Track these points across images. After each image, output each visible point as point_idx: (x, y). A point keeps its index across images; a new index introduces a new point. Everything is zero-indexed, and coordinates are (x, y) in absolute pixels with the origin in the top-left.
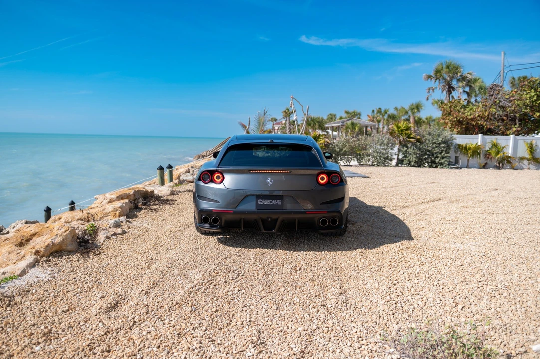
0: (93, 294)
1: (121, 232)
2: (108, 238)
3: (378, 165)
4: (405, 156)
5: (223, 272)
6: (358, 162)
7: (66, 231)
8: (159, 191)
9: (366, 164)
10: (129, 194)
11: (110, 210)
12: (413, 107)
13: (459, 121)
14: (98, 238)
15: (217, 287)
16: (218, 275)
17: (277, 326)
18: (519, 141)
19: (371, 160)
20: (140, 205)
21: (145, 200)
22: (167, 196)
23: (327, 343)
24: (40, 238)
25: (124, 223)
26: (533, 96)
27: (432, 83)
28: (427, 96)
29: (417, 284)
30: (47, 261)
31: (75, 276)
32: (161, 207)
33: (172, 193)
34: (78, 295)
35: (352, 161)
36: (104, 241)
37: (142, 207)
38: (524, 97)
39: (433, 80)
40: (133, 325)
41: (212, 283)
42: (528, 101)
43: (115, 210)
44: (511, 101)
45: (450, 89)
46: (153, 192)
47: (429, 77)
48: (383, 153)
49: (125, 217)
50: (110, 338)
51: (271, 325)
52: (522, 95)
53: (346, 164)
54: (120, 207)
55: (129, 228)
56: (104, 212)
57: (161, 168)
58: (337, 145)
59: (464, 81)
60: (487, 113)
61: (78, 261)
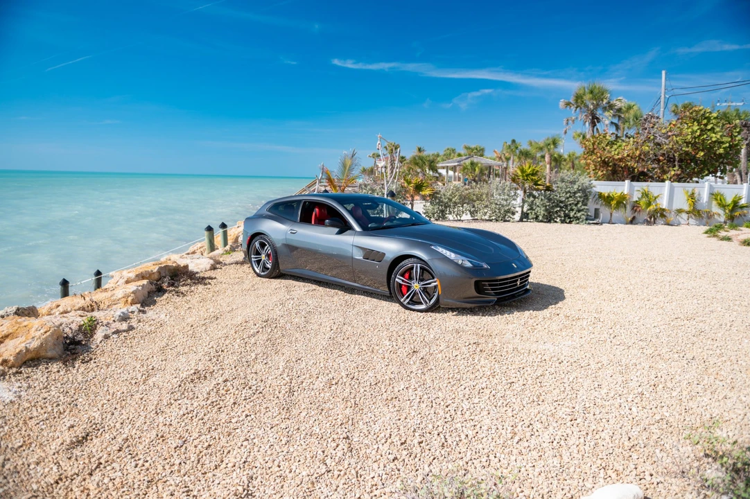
0: (61, 422)
1: (126, 328)
2: (107, 337)
3: (497, 220)
4: (532, 209)
5: (235, 388)
6: (472, 216)
7: (46, 332)
8: (197, 265)
9: (481, 219)
10: (152, 271)
11: (120, 296)
12: (548, 142)
13: (604, 162)
14: (95, 337)
15: (222, 410)
16: (228, 393)
17: (277, 469)
18: (676, 188)
19: (488, 214)
20: (165, 286)
21: (173, 279)
22: (206, 271)
23: (331, 493)
24: (13, 341)
25: (136, 313)
26: (696, 132)
27: (571, 112)
28: (565, 129)
29: (475, 405)
30: (17, 372)
31: (46, 395)
32: (193, 288)
33: (213, 268)
34: (41, 423)
35: (464, 215)
36: (101, 342)
37: (168, 289)
38: (685, 131)
39: (573, 108)
40: (95, 469)
41: (216, 405)
42: (689, 137)
43: (126, 296)
44: (669, 136)
45: (595, 120)
46: (187, 267)
47: (568, 104)
48: (503, 206)
49: (139, 306)
50: (60, 489)
51: (269, 468)
52: (682, 129)
53: (456, 219)
54: (133, 292)
55: (140, 322)
56: (112, 298)
57: (210, 229)
58: (444, 195)
59: (612, 110)
60: (638, 152)
61: (58, 371)
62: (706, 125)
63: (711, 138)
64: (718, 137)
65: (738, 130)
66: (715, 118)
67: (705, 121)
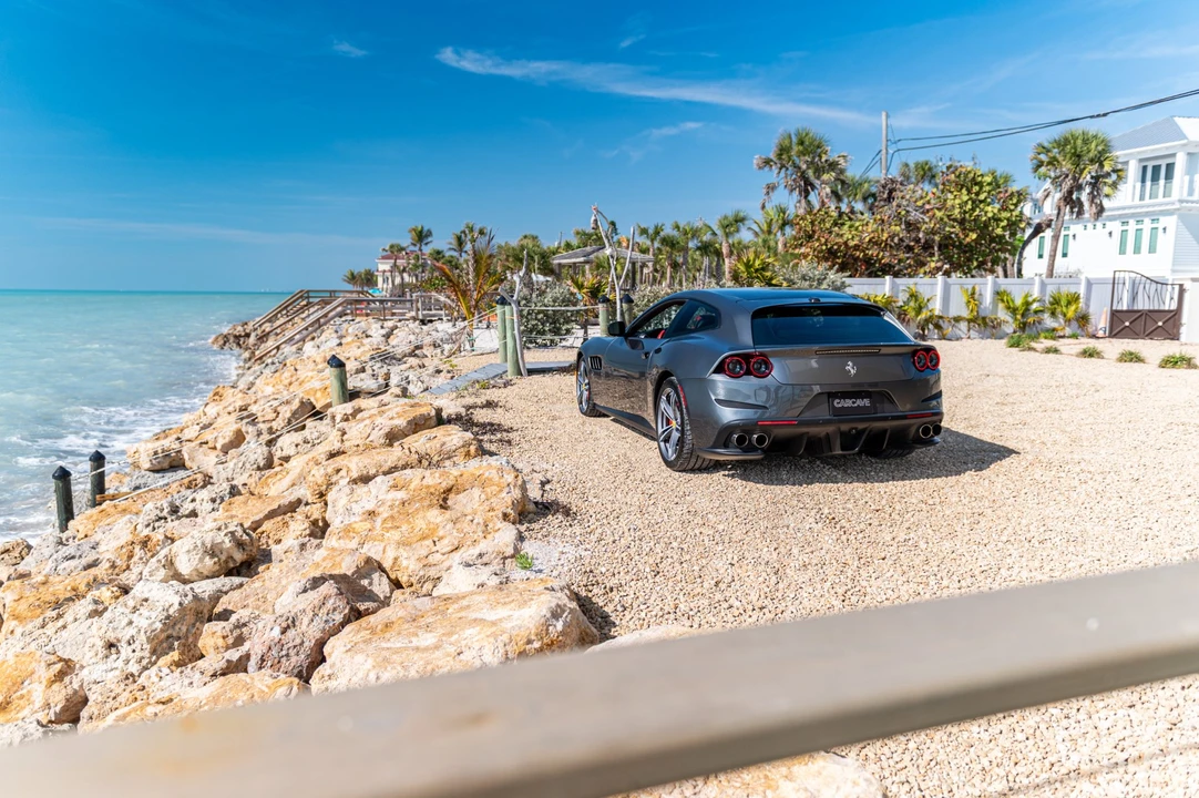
11: (458, 445)
12: (726, 222)
13: (830, 251)
18: (952, 287)
26: (966, 202)
27: (772, 175)
28: (761, 201)
30: (528, 529)
38: (949, 203)
39: (775, 169)
42: (957, 211)
43: (466, 445)
44: (928, 211)
45: (806, 187)
46: (441, 410)
47: (767, 162)
52: (945, 200)
56: (444, 449)
57: (341, 365)
59: (833, 170)
60: (886, 235)
62: (977, 194)
63: (986, 212)
64: (996, 211)
65: (1015, 201)
66: (989, 184)
67: (976, 189)
